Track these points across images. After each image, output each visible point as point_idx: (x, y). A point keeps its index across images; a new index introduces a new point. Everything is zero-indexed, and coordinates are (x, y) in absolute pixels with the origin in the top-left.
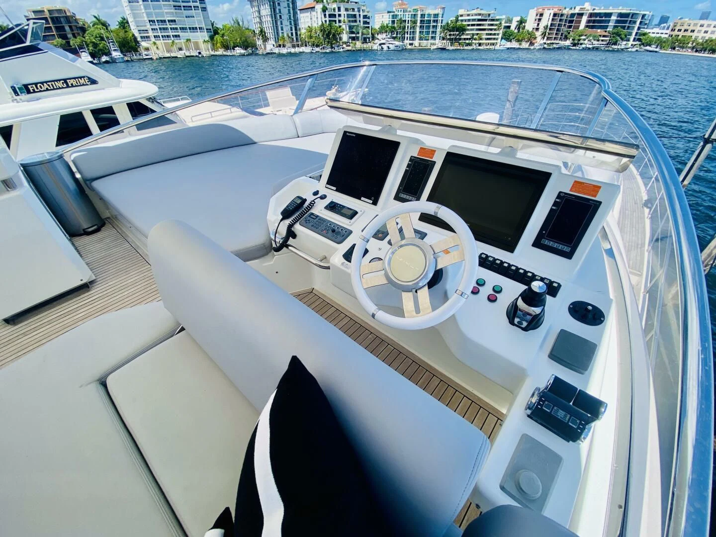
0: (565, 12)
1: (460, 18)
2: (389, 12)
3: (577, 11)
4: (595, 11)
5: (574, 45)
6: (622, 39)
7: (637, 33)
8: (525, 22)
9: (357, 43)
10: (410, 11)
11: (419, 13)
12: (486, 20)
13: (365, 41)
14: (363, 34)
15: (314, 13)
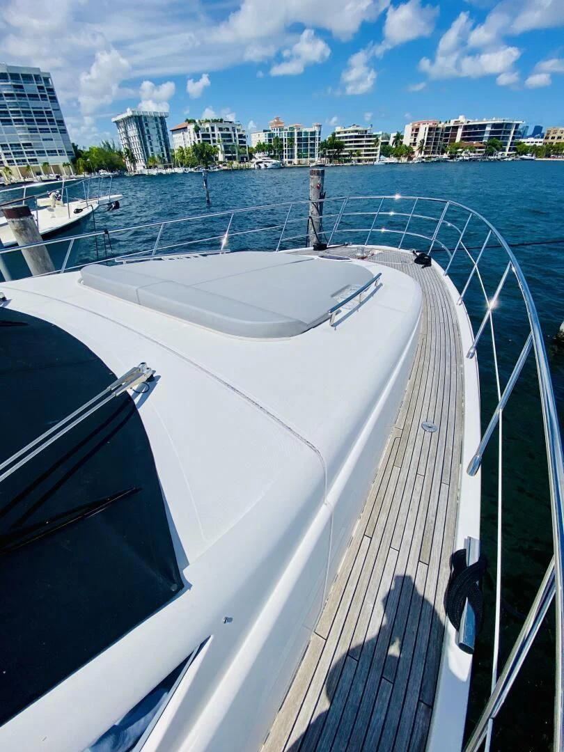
0: (440, 126)
1: (337, 136)
2: (264, 131)
3: (452, 124)
4: (470, 124)
5: (452, 158)
6: (498, 150)
7: (512, 143)
8: (402, 137)
9: (234, 162)
10: (286, 130)
11: (296, 131)
12: (363, 137)
13: (242, 161)
14: (239, 153)
15: (186, 134)
